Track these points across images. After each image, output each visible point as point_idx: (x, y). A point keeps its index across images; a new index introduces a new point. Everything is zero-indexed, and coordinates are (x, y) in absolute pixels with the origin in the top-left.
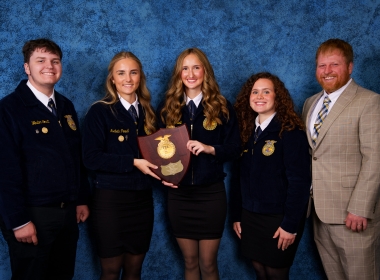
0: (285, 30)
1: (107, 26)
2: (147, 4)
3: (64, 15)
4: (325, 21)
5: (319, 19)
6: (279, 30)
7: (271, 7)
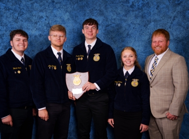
0: (132, 26)
1: (49, 24)
2: (68, 14)
3: (29, 18)
4: (150, 22)
5: (148, 21)
6: (130, 26)
7: (126, 16)
